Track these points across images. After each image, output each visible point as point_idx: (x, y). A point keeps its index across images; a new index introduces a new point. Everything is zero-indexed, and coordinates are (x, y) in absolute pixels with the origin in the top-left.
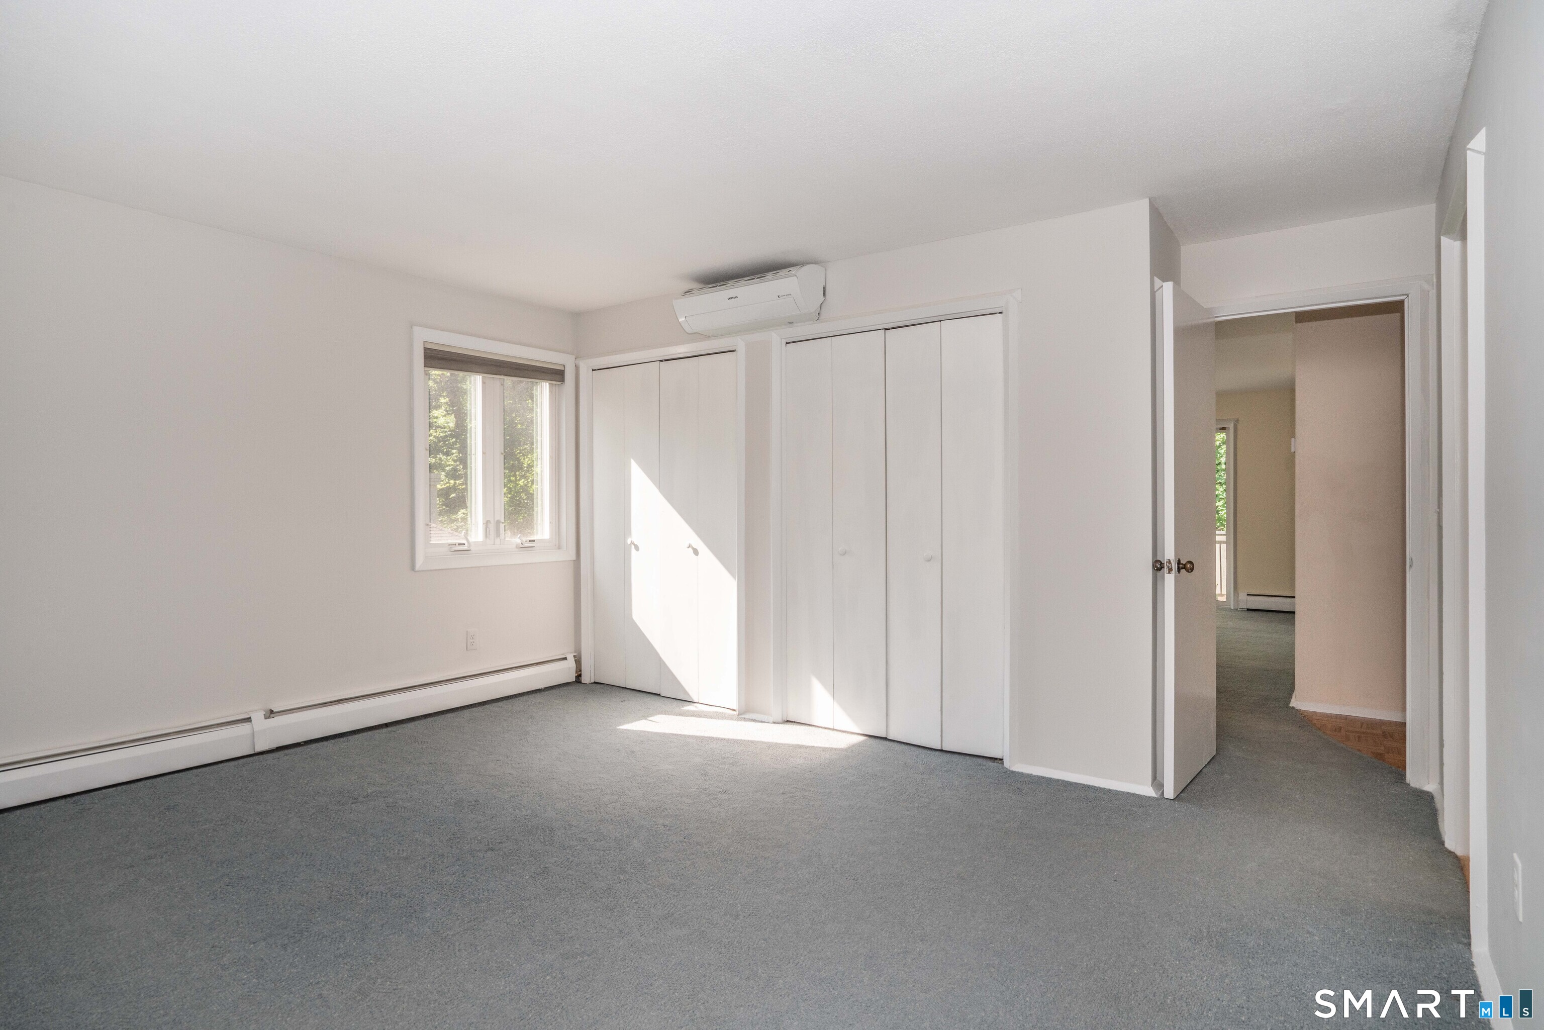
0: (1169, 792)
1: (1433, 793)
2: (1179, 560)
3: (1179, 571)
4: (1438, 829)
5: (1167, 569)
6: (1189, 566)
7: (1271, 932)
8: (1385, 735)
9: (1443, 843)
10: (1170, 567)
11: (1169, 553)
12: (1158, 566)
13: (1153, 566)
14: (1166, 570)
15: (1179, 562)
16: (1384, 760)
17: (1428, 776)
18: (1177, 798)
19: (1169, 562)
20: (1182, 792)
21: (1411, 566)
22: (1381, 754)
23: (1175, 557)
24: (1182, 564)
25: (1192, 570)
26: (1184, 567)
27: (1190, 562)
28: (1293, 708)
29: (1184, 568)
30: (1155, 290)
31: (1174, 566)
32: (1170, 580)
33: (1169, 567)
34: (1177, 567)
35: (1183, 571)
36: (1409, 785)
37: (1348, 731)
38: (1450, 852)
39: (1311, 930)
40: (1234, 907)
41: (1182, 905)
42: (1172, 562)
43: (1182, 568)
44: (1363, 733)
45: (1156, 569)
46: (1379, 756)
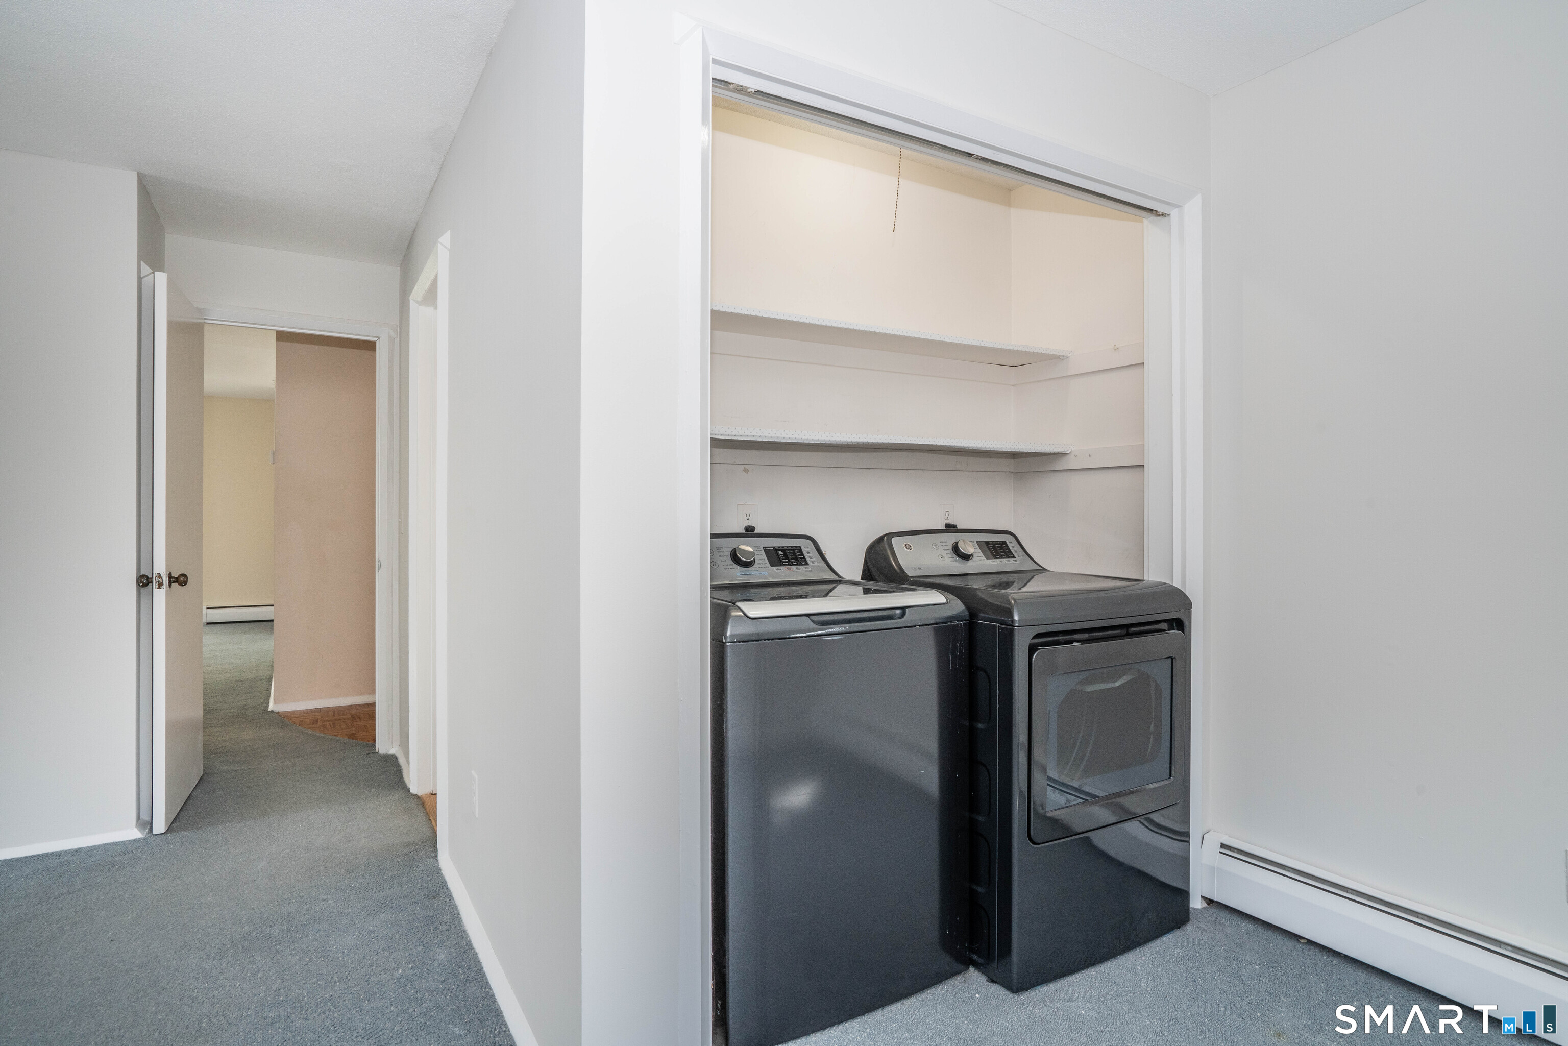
0: (160, 826)
1: (397, 755)
2: (170, 574)
3: (170, 585)
4: (403, 781)
5: (157, 584)
6: (182, 579)
7: (292, 914)
8: (353, 717)
9: (409, 790)
10: (161, 582)
11: (160, 567)
12: (144, 581)
13: (137, 581)
14: (155, 585)
15: (170, 576)
16: (356, 739)
17: (392, 742)
18: (169, 830)
19: (159, 576)
20: (171, 824)
21: (379, 568)
22: (353, 734)
23: (166, 570)
24: (174, 578)
25: (186, 583)
26: (177, 580)
27: (184, 575)
28: (272, 711)
29: (177, 582)
30: (142, 276)
31: (166, 580)
32: (160, 596)
33: (159, 582)
34: (168, 582)
35: (175, 585)
36: (378, 753)
37: (324, 721)
38: (414, 795)
39: (325, 897)
40: (253, 909)
41: (198, 930)
42: (162, 575)
43: (174, 582)
44: (335, 720)
45: (141, 584)
46: (352, 736)
